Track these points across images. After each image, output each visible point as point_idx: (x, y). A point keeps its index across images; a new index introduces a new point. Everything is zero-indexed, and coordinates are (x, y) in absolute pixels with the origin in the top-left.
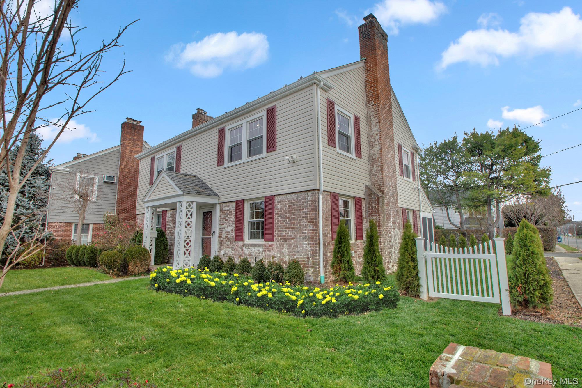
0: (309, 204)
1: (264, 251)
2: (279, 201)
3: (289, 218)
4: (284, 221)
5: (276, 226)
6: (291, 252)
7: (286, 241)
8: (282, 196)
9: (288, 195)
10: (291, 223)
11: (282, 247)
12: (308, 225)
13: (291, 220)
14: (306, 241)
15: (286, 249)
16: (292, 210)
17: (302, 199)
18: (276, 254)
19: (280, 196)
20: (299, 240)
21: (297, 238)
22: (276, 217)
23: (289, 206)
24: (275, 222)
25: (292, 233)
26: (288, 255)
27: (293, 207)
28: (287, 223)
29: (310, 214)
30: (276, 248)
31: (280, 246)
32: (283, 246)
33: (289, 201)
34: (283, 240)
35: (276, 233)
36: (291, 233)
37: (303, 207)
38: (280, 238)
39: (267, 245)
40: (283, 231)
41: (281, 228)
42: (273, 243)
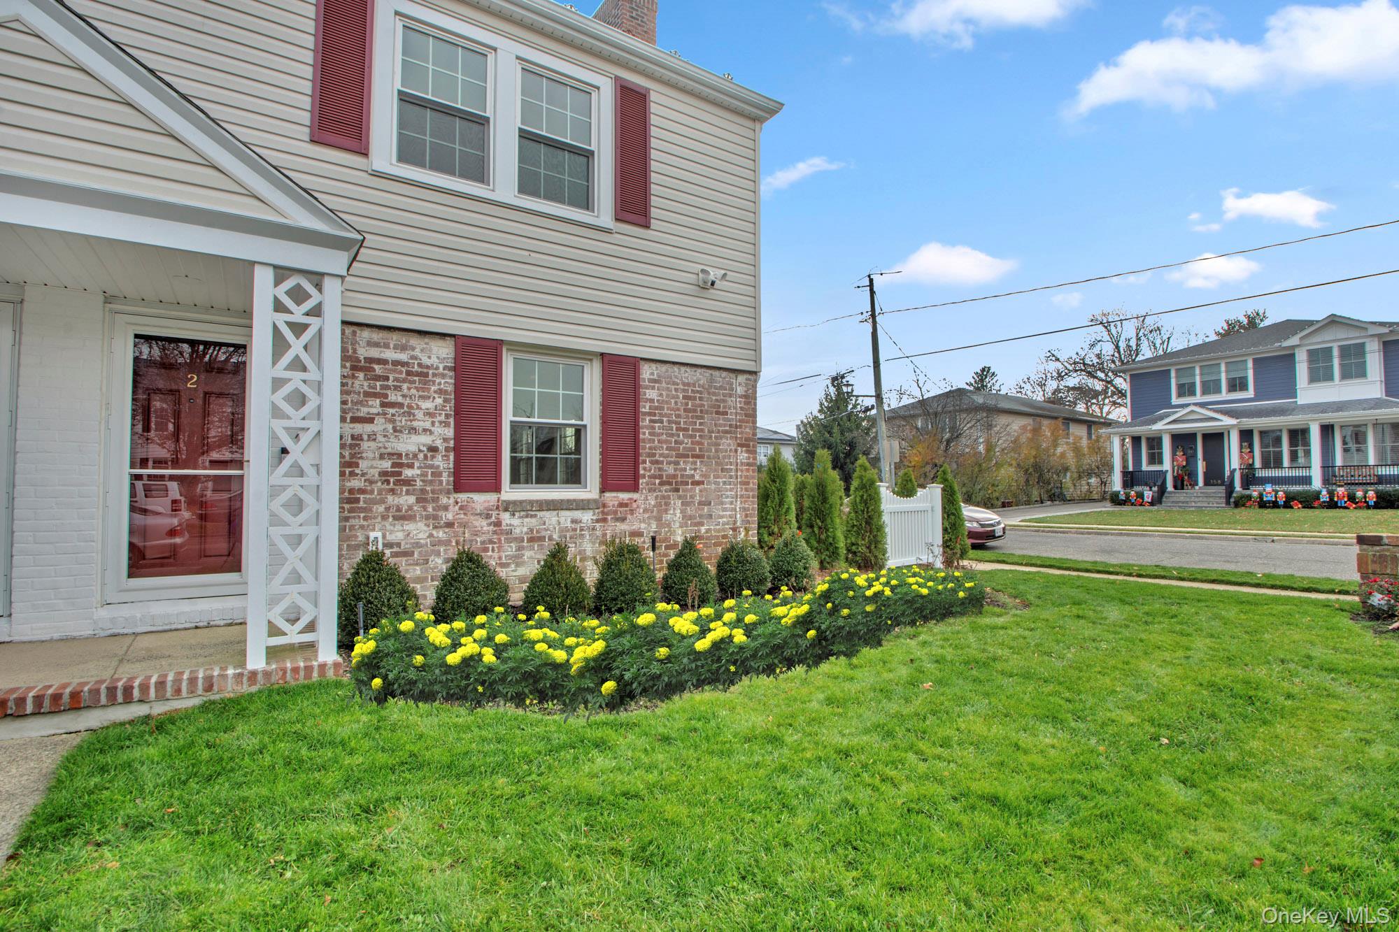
0: (740, 402)
1: (598, 521)
2: (655, 377)
3: (686, 430)
4: (672, 435)
5: (645, 448)
6: (691, 517)
7: (677, 490)
8: (664, 368)
9: (683, 369)
10: (692, 443)
11: (663, 506)
12: (736, 451)
13: (691, 436)
14: (731, 490)
15: (678, 511)
16: (695, 411)
17: (721, 388)
18: (643, 526)
19: (658, 365)
20: (713, 486)
21: (709, 483)
22: (645, 422)
23: (684, 397)
24: (641, 436)
25: (695, 469)
26: (681, 527)
27: (698, 402)
28: (681, 443)
29: (740, 427)
30: (645, 511)
31: (658, 505)
32: (667, 504)
33: (684, 384)
34: (668, 487)
35: (645, 469)
36: (691, 469)
37: (725, 407)
38: (657, 481)
39: (611, 504)
40: (669, 463)
41: (661, 455)
42: (635, 496)
